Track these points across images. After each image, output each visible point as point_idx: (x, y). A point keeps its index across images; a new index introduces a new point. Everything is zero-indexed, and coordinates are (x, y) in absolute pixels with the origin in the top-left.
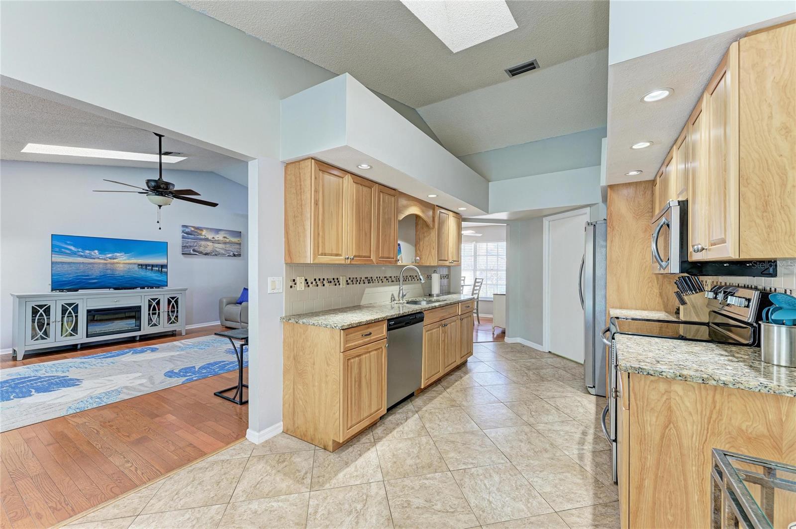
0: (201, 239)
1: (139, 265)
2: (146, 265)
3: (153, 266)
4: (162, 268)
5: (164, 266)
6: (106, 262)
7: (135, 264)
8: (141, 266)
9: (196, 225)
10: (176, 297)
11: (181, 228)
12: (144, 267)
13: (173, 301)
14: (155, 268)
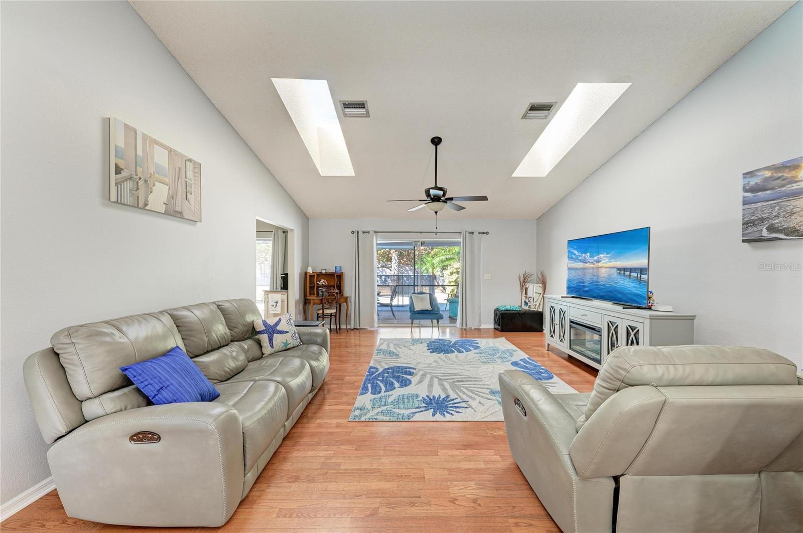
1: (619, 269)
2: (625, 270)
3: (631, 270)
4: (641, 274)
5: (642, 271)
7: (614, 267)
9: (777, 160)
10: (637, 328)
11: (740, 183)
12: (622, 272)
13: (633, 334)
14: (634, 275)
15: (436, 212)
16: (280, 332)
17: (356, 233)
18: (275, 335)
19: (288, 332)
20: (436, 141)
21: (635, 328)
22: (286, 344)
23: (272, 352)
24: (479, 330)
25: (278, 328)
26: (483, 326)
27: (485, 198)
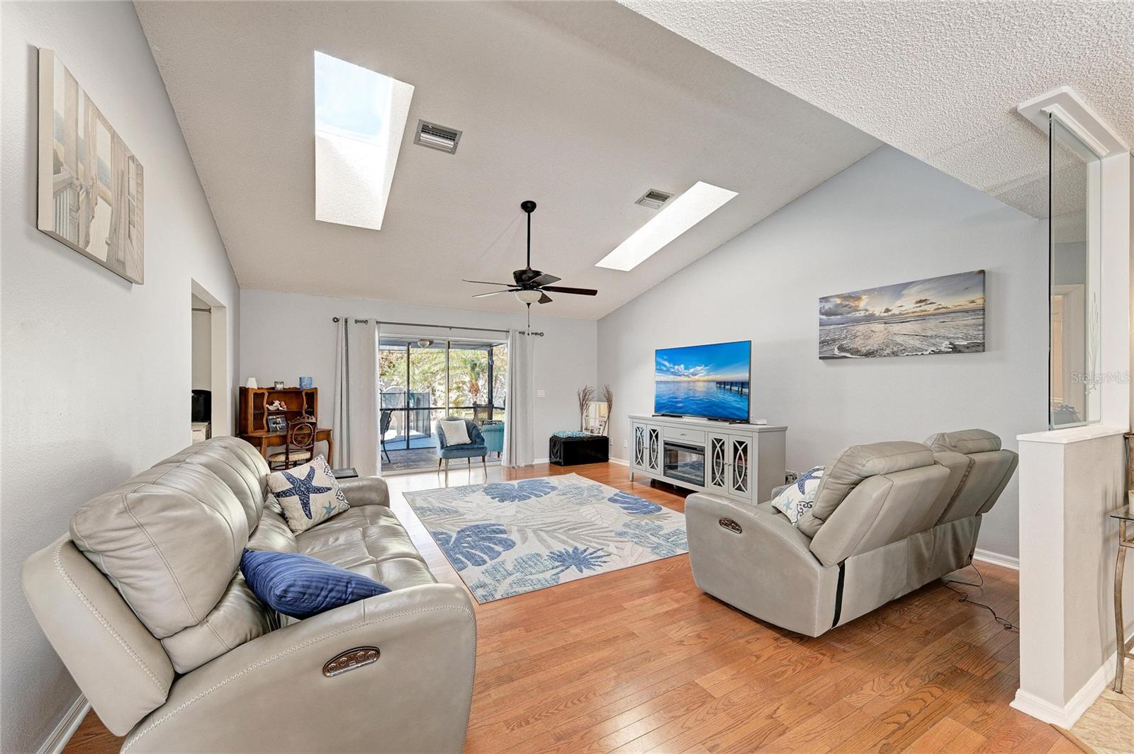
0: (857, 321)
1: (718, 383)
2: (725, 383)
3: (732, 384)
4: (742, 387)
6: (689, 379)
7: (713, 381)
8: (721, 384)
9: (845, 291)
10: (744, 442)
11: (817, 306)
12: (723, 386)
13: (740, 449)
14: (735, 388)
15: (529, 304)
16: (319, 490)
17: (342, 323)
18: (312, 496)
19: (329, 489)
20: (529, 207)
21: (742, 443)
22: (329, 509)
23: (310, 526)
24: (532, 466)
25: (315, 483)
26: (536, 462)
27: (593, 293)
